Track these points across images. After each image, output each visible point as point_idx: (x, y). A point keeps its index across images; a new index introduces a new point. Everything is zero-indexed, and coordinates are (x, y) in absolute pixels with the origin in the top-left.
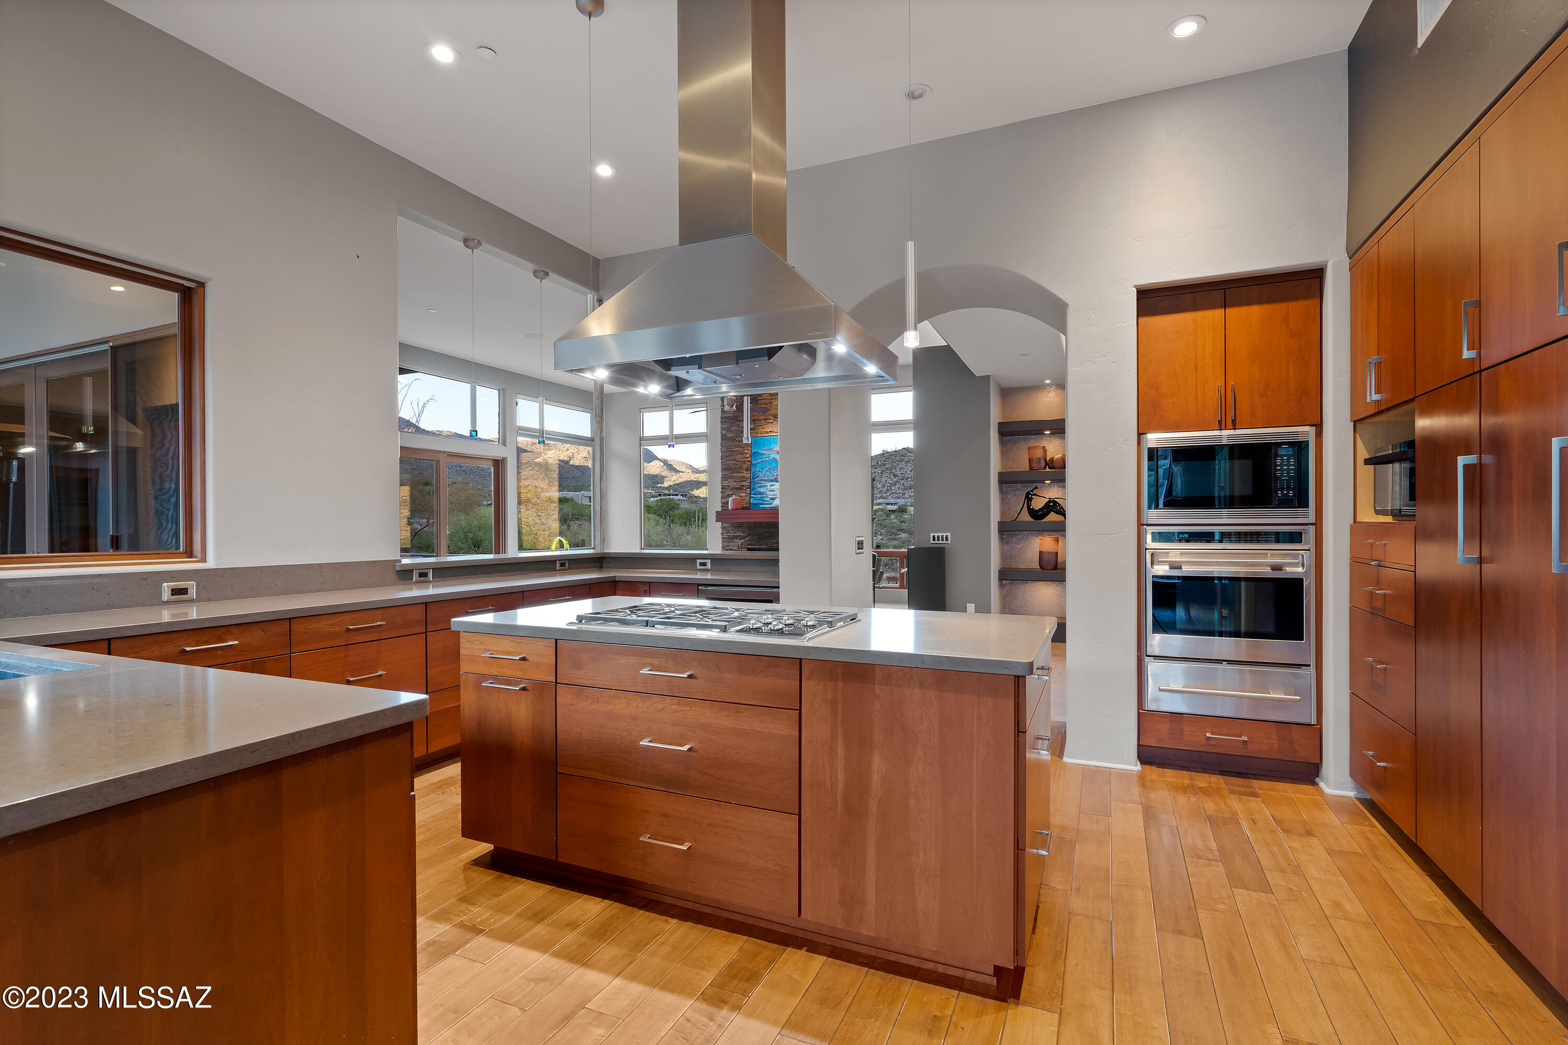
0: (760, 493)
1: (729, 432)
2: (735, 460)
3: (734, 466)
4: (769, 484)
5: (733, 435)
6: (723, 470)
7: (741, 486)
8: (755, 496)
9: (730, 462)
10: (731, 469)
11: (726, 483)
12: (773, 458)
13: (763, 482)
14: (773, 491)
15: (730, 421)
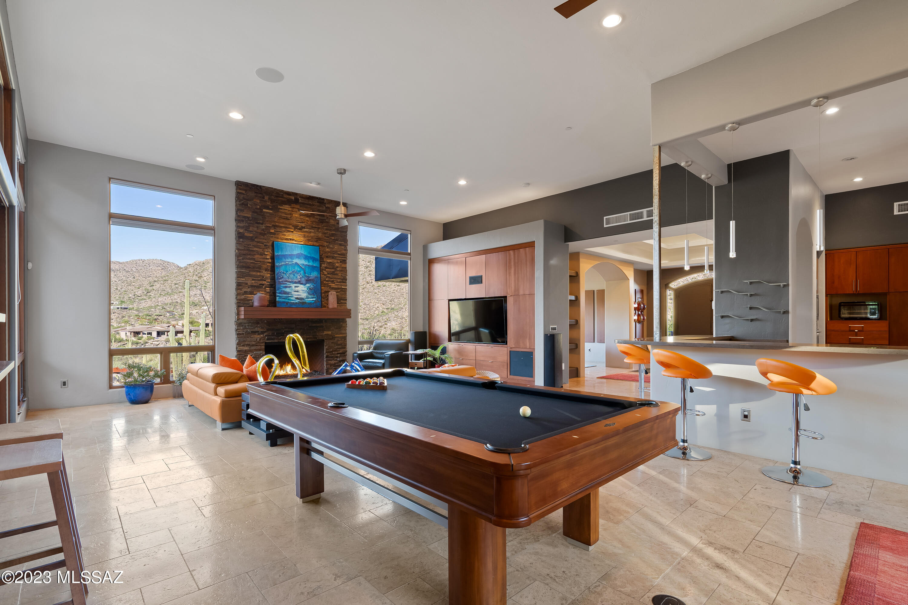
0: (286, 293)
1: (247, 232)
2: (254, 259)
3: (252, 265)
4: (293, 285)
5: (251, 235)
6: (238, 267)
7: (260, 284)
8: (281, 295)
9: (249, 261)
10: (249, 267)
11: (242, 280)
12: (296, 263)
13: (288, 283)
14: (297, 292)
15: (249, 222)
